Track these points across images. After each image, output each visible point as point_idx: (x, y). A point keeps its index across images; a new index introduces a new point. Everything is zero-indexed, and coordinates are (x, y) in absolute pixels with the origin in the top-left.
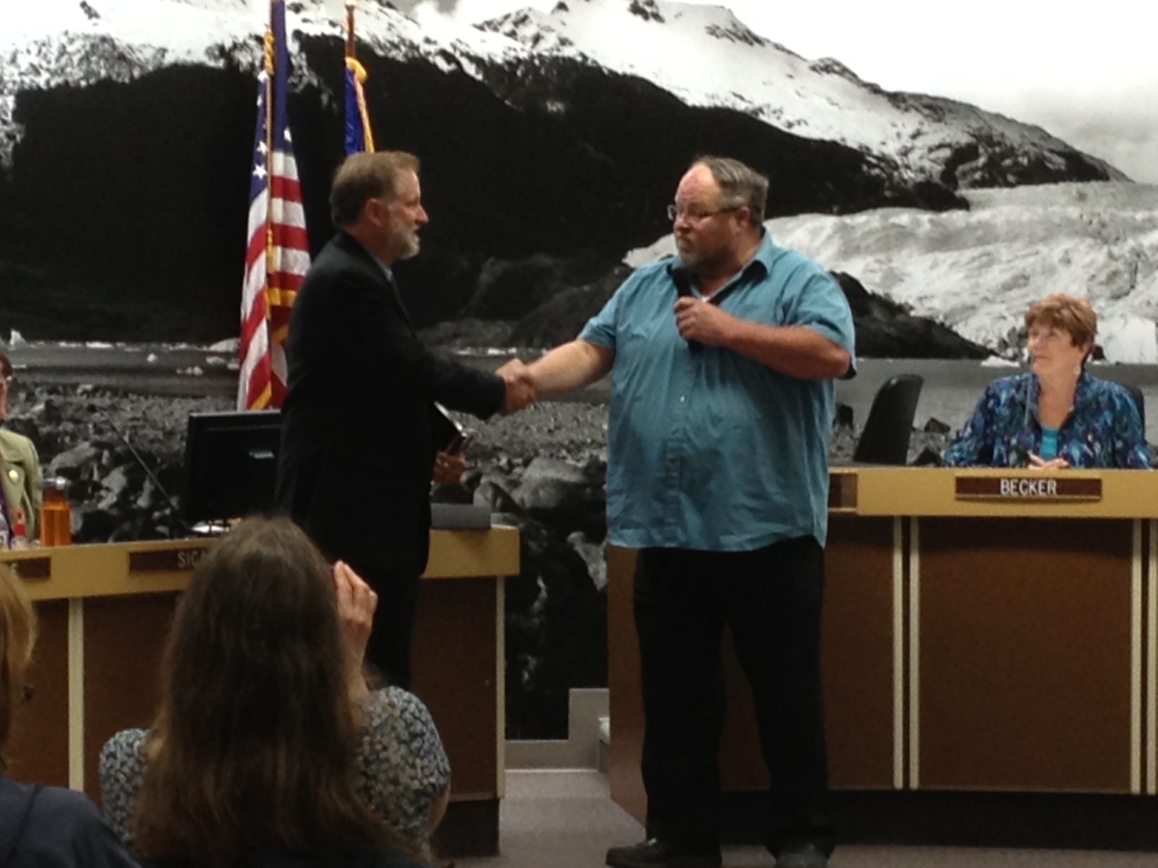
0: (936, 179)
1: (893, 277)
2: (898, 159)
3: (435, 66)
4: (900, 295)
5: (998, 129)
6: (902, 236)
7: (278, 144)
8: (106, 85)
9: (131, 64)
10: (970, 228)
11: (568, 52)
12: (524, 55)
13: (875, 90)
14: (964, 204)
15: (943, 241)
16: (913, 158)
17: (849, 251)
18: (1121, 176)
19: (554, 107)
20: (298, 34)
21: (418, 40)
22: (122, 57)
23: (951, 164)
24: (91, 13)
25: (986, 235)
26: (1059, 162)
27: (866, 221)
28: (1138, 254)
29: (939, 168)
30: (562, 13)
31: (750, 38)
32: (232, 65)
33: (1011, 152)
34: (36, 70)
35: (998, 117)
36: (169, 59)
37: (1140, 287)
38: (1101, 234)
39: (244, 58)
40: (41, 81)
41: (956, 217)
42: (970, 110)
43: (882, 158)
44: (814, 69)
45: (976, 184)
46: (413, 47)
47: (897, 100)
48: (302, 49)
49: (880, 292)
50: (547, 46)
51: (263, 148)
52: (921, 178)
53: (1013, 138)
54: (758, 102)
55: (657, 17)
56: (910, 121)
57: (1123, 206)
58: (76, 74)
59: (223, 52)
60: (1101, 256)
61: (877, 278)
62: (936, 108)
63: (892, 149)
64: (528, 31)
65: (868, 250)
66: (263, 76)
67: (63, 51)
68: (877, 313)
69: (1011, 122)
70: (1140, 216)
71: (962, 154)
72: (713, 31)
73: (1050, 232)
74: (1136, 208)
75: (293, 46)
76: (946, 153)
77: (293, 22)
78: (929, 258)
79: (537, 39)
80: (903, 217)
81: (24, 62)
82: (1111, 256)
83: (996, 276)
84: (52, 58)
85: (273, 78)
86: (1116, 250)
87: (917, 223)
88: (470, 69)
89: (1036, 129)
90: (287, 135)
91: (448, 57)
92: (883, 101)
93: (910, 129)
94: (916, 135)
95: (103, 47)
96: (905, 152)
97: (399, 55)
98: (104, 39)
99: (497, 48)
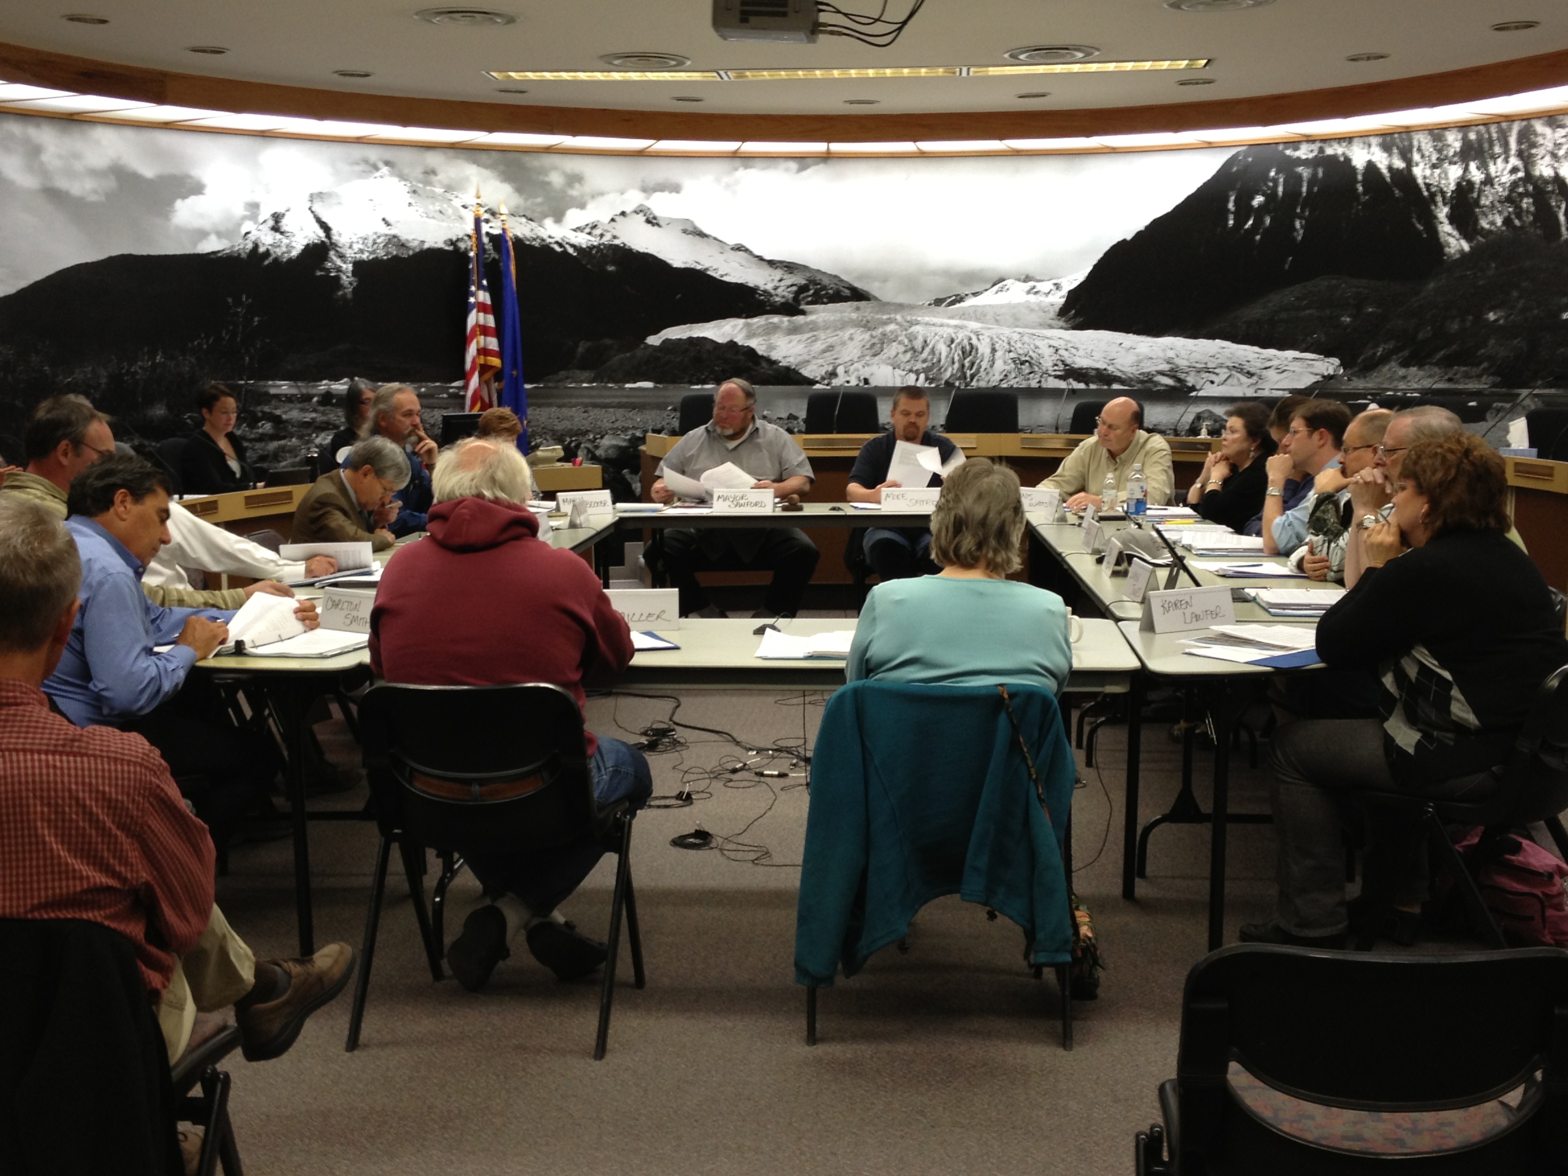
0: (791, 301)
1: (772, 348)
2: (773, 292)
3: (553, 249)
4: (775, 355)
5: (819, 277)
6: (775, 328)
7: (480, 287)
8: (396, 258)
9: (408, 248)
10: (807, 324)
11: (616, 242)
12: (595, 244)
13: (761, 259)
14: (803, 313)
15: (794, 330)
16: (779, 291)
17: (750, 336)
18: (876, 299)
19: (611, 268)
20: (488, 234)
21: (545, 237)
22: (403, 245)
23: (797, 294)
24: (388, 224)
25: (814, 327)
26: (847, 292)
27: (758, 321)
28: (884, 334)
29: (791, 296)
30: (613, 224)
31: (702, 235)
32: (457, 249)
33: (824, 288)
34: (361, 251)
35: (818, 271)
36: (426, 246)
37: (885, 351)
38: (867, 326)
39: (462, 246)
40: (365, 256)
41: (800, 319)
42: (805, 268)
43: (765, 291)
44: (732, 249)
45: (808, 303)
46: (543, 240)
47: (771, 263)
48: (490, 241)
49: (765, 354)
50: (606, 239)
51: (473, 288)
52: (783, 300)
53: (826, 281)
54: (707, 265)
55: (658, 225)
56: (778, 274)
57: (878, 313)
58: (381, 253)
59: (452, 243)
60: (867, 336)
61: (764, 348)
62: (790, 267)
63: (769, 287)
64: (597, 232)
65: (759, 335)
66: (472, 254)
67: (375, 243)
68: (764, 364)
69: (825, 273)
70: (885, 317)
71: (803, 289)
72: (685, 231)
73: (843, 325)
74: (884, 313)
75: (485, 240)
76: (794, 288)
77: (485, 228)
78: (788, 338)
79: (602, 236)
80: (775, 319)
81: (356, 247)
82: (872, 336)
83: (819, 346)
84: (370, 245)
85: (477, 255)
86: (874, 333)
87: (782, 322)
88: (571, 250)
89: (836, 277)
90: (485, 282)
91: (560, 245)
92: (765, 264)
93: (778, 278)
94: (780, 280)
95: (394, 240)
96: (776, 288)
97: (536, 244)
98: (395, 236)
99: (583, 240)
